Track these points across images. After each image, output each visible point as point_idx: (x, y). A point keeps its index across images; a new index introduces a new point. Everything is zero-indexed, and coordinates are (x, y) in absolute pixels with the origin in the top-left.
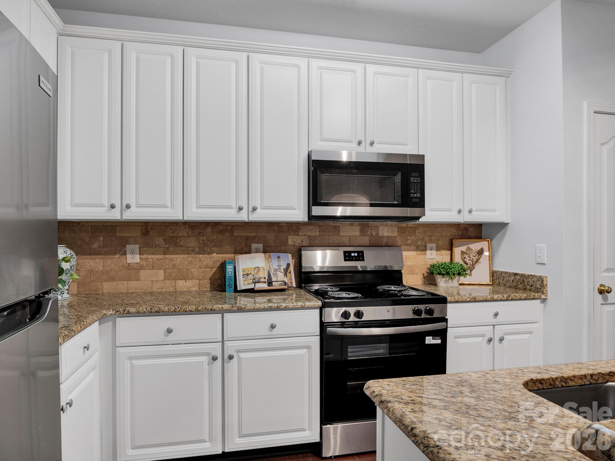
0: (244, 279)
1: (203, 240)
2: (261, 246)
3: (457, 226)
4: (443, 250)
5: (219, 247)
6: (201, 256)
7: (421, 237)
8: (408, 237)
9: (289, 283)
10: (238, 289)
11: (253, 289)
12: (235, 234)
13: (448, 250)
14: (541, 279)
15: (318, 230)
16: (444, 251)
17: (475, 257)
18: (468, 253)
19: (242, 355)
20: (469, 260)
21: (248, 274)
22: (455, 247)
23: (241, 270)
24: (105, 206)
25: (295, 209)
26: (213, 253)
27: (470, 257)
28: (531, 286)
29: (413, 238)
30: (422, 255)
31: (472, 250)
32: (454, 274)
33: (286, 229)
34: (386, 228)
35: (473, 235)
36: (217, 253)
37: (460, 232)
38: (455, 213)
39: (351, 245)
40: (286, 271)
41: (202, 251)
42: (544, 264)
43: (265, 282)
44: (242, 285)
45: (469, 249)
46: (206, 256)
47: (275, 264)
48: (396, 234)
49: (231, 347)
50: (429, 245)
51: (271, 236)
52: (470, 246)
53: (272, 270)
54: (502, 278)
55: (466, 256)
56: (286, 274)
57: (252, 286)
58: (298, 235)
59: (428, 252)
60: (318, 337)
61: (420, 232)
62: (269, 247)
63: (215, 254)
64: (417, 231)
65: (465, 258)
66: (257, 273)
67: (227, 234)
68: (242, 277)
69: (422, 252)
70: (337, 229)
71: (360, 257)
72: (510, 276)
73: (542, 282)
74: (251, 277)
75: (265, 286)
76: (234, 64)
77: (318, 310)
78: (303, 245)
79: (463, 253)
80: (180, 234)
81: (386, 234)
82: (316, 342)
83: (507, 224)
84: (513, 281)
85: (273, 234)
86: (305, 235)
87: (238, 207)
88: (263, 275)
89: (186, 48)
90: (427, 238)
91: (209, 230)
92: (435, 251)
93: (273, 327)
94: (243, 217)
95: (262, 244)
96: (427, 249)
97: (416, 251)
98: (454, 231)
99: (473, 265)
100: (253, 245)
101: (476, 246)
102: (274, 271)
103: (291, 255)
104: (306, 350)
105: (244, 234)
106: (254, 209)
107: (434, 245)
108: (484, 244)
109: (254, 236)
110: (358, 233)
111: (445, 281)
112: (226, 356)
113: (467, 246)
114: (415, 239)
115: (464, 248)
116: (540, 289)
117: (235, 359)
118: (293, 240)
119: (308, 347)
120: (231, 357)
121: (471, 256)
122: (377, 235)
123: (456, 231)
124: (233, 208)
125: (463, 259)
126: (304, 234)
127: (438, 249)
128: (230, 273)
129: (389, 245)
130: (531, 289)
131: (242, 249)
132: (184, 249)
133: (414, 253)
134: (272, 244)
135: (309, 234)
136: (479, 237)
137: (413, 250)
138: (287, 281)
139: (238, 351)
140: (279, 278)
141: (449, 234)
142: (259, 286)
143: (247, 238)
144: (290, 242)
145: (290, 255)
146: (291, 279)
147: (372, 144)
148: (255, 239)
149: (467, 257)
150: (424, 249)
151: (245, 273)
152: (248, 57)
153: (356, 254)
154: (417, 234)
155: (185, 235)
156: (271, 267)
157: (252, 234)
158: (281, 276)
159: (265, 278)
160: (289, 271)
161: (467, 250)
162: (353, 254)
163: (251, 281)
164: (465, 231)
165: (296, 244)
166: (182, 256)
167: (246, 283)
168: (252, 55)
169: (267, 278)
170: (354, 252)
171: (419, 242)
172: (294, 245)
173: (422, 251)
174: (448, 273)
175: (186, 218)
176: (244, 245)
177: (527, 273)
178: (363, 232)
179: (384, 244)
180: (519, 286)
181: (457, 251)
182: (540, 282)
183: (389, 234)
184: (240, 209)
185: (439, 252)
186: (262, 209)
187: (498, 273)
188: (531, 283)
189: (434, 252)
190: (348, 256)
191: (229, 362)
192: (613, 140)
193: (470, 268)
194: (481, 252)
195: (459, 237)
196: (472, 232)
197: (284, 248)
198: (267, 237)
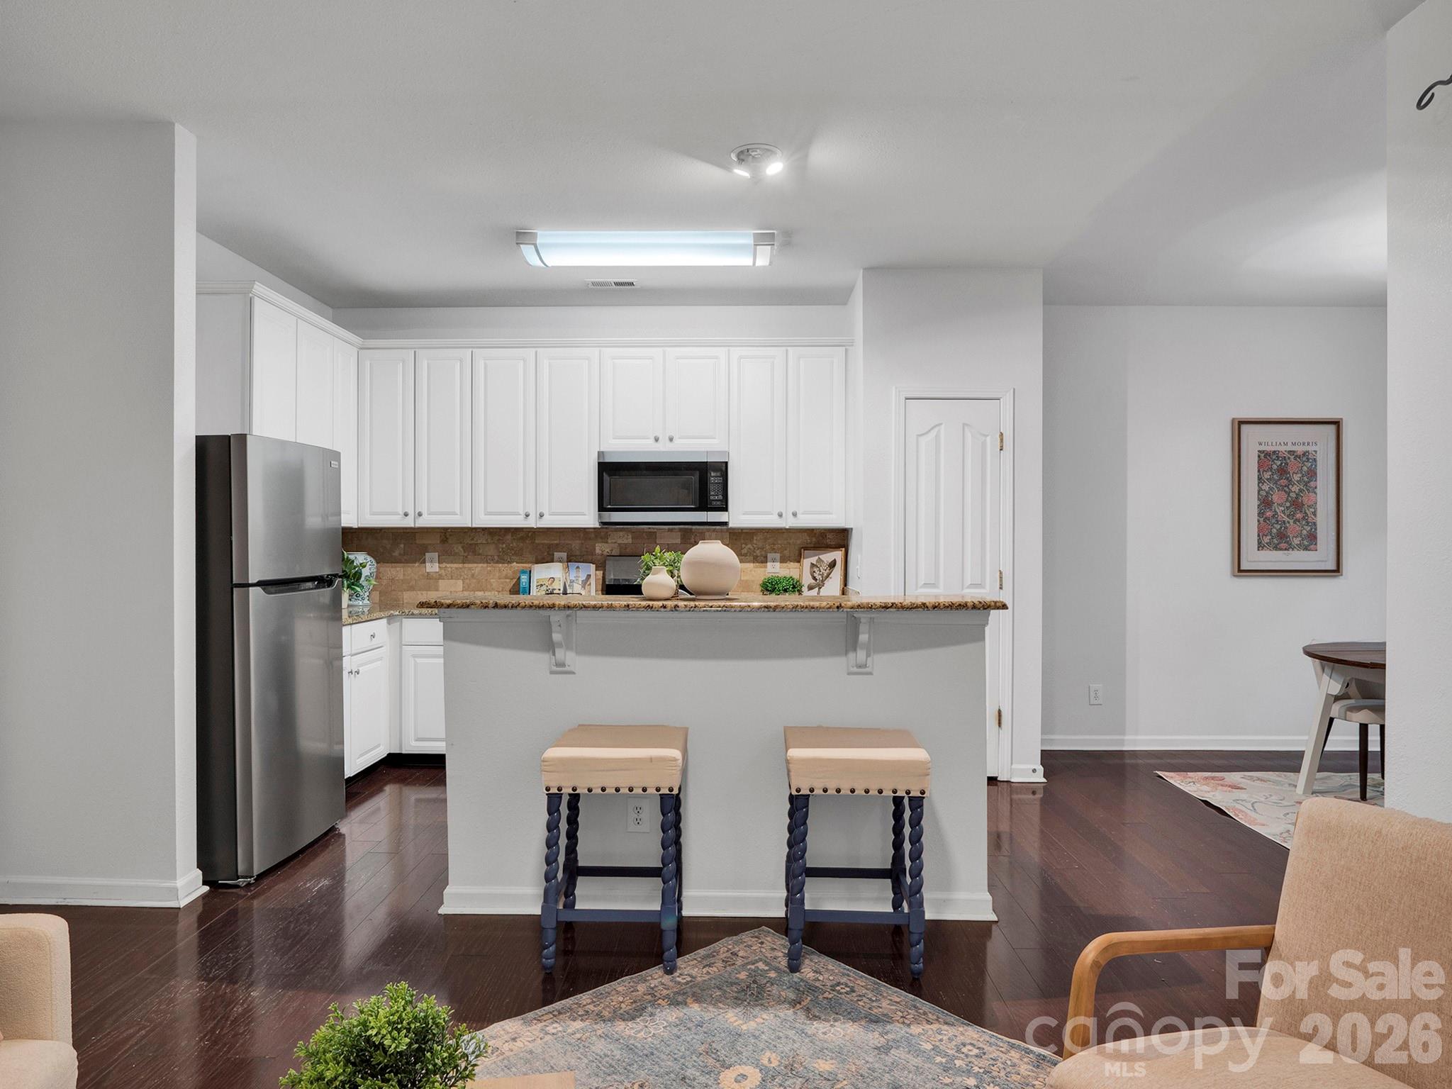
0: (538, 590)
1: (502, 549)
2: (564, 555)
3: (811, 532)
4: (791, 561)
5: (518, 555)
6: (500, 565)
7: (760, 545)
8: (743, 546)
12: (537, 541)
13: (797, 562)
15: (630, 536)
16: (792, 563)
17: (825, 570)
18: (819, 566)
20: (818, 574)
21: (542, 585)
22: (804, 558)
23: (535, 580)
24: (399, 514)
25: (585, 515)
26: (513, 562)
27: (820, 572)
29: (749, 546)
30: (761, 567)
31: (823, 561)
33: (593, 536)
35: (832, 543)
36: (517, 563)
37: (814, 539)
38: (775, 517)
40: (585, 583)
41: (501, 560)
43: (559, 594)
45: (820, 560)
46: (506, 565)
47: (573, 575)
50: (770, 556)
51: (576, 544)
52: (821, 557)
53: (569, 581)
55: (815, 569)
56: (584, 587)
58: (607, 542)
59: (769, 564)
61: (758, 538)
62: (571, 556)
63: (515, 563)
64: (755, 538)
65: (814, 572)
66: (552, 584)
67: (527, 542)
68: (535, 588)
69: (761, 565)
70: (653, 535)
74: (544, 588)
76: (522, 362)
78: (613, 554)
79: (813, 565)
80: (479, 542)
83: (851, 529)
85: (578, 541)
86: (615, 542)
87: (524, 513)
88: (558, 586)
89: (474, 350)
90: (768, 547)
91: (509, 537)
92: (779, 563)
94: (531, 523)
95: (566, 554)
96: (768, 560)
97: (754, 562)
98: (806, 537)
99: (823, 581)
100: (555, 553)
101: (828, 557)
102: (571, 582)
103: (594, 565)
105: (546, 542)
106: (542, 515)
107: (778, 556)
108: (838, 555)
109: (557, 544)
113: (817, 557)
114: (752, 547)
115: (814, 560)
118: (600, 548)
121: (822, 570)
123: (808, 538)
124: (520, 514)
125: (812, 573)
126: (614, 541)
127: (783, 560)
128: (524, 584)
131: (544, 559)
132: (483, 557)
133: (751, 565)
134: (578, 553)
135: (620, 541)
136: (837, 547)
137: (749, 562)
138: (584, 594)
140: (576, 590)
141: (799, 542)
143: (550, 546)
144: (598, 551)
146: (590, 591)
147: (671, 440)
148: (557, 548)
149: (816, 571)
150: (764, 560)
151: (539, 583)
152: (536, 352)
154: (755, 541)
155: (484, 542)
156: (568, 578)
157: (556, 542)
158: (577, 588)
159: (559, 590)
160: (588, 583)
161: (817, 561)
163: (544, 592)
164: (821, 538)
165: (604, 553)
166: (480, 565)
167: (540, 596)
168: (541, 351)
169: (562, 589)
171: (758, 552)
172: (600, 555)
173: (762, 563)
174: (783, 590)
175: (474, 526)
176: (546, 554)
178: (685, 539)
181: (807, 563)
184: (527, 515)
185: (785, 565)
186: (549, 515)
189: (778, 565)
192: (936, 429)
193: (819, 585)
194: (833, 565)
195: (812, 546)
196: (830, 539)
197: (590, 557)
198: (571, 545)
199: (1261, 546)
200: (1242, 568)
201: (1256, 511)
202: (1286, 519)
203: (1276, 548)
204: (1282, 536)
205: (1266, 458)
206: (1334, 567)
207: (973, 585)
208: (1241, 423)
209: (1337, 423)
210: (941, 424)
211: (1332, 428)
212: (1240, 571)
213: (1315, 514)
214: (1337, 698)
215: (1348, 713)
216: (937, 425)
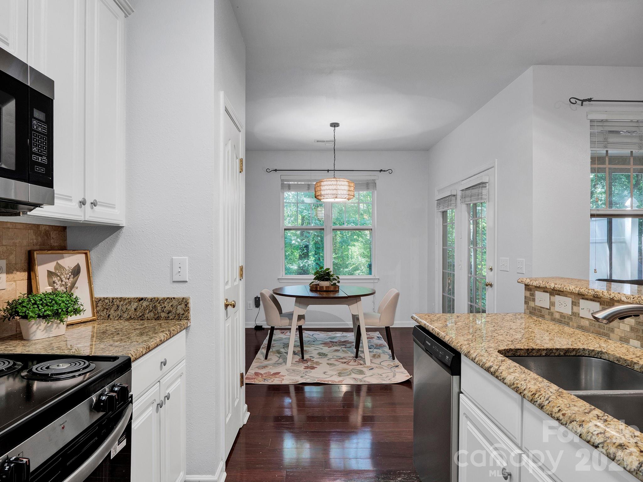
3: (37, 227)
4: (17, 271)
13: (25, 271)
14: (185, 302)
16: (19, 273)
17: (68, 279)
18: (59, 274)
20: (62, 285)
22: (37, 265)
27: (62, 281)
28: (168, 313)
31: (63, 268)
35: (56, 244)
37: (40, 240)
42: (186, 282)
45: (59, 267)
52: (58, 261)
54: (115, 307)
55: (55, 279)
65: (54, 282)
72: (130, 303)
73: (186, 305)
84: (135, 309)
92: (6, 274)
98: (31, 235)
101: (68, 262)
107: (3, 263)
108: (78, 259)
111: (45, 328)
113: (56, 262)
115: (51, 266)
116: (183, 314)
121: (64, 279)
125: (52, 284)
127: (9, 270)
130: (168, 317)
136: (62, 248)
141: (25, 242)
149: (57, 281)
161: (56, 268)
164: (46, 238)
177: (161, 295)
180: (146, 316)
181: (41, 271)
182: (183, 306)
185: (11, 276)
187: (106, 301)
188: (168, 308)
189: (4, 276)
192: (229, 143)
194: (76, 271)
195: (39, 247)
196: (54, 239)
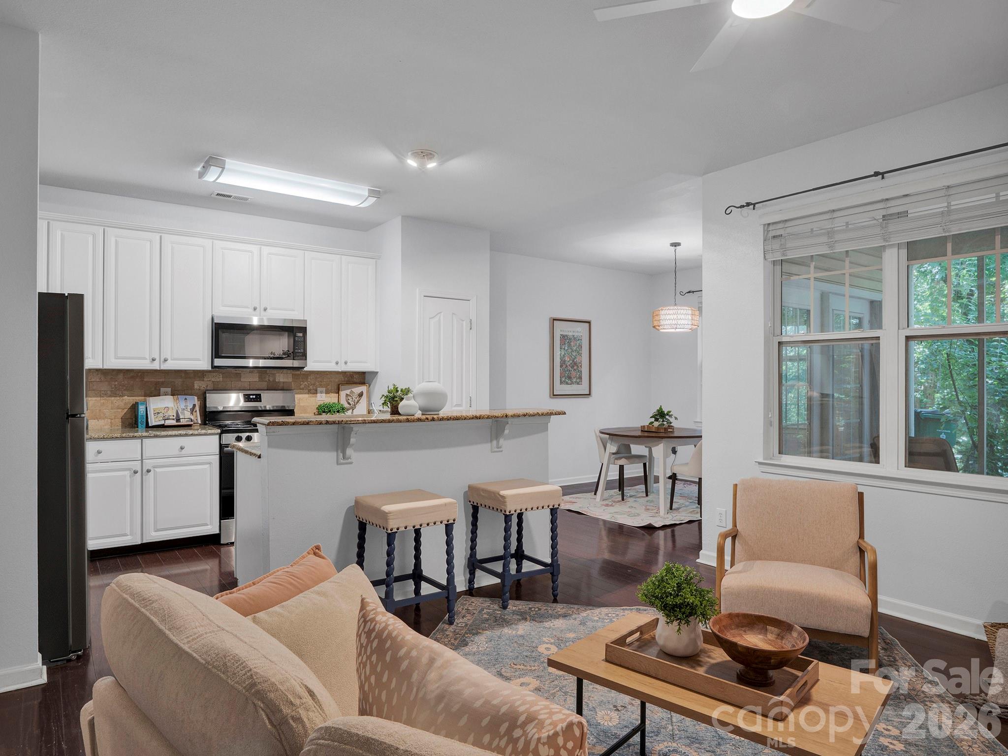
0: (155, 417)
1: (115, 385)
2: (169, 390)
3: (344, 373)
5: (130, 390)
6: (113, 398)
7: (313, 382)
8: (302, 383)
9: (195, 420)
10: (150, 425)
11: (164, 424)
12: (145, 380)
13: (336, 393)
15: (221, 376)
16: (333, 394)
17: (356, 398)
18: (351, 396)
19: (158, 470)
20: (352, 401)
21: (158, 413)
22: (341, 391)
23: (152, 410)
25: (200, 360)
26: (125, 396)
27: (352, 399)
29: (306, 383)
30: (313, 397)
31: (354, 393)
32: (334, 412)
33: (192, 375)
34: (282, 375)
35: (356, 381)
36: (128, 397)
37: (346, 379)
38: (334, 364)
39: (251, 389)
40: (192, 410)
41: (114, 394)
43: (174, 419)
44: (153, 422)
45: (352, 392)
46: (118, 398)
47: (182, 405)
48: (290, 380)
49: (148, 464)
50: (319, 389)
51: (178, 382)
52: (352, 390)
53: (180, 410)
55: (349, 398)
56: (192, 413)
57: (162, 422)
58: (203, 381)
59: (318, 395)
60: (218, 456)
61: (311, 378)
62: (176, 391)
63: (126, 397)
64: (309, 377)
66: (167, 412)
67: (137, 380)
68: (153, 415)
69: (313, 395)
70: (238, 376)
71: (258, 398)
74: (161, 415)
75: (174, 423)
76: (149, 242)
77: (218, 436)
78: (208, 389)
79: (347, 395)
80: (93, 380)
81: (282, 380)
82: (217, 458)
83: (377, 372)
85: (180, 380)
86: (210, 381)
87: (151, 358)
88: (172, 413)
90: (317, 384)
91: (121, 376)
92: (325, 394)
93: (182, 448)
94: (156, 366)
95: (170, 389)
96: (318, 392)
97: (308, 394)
98: (341, 377)
99: (355, 405)
100: (161, 389)
101: (358, 390)
102: (182, 410)
104: (208, 466)
105: (153, 380)
106: (166, 360)
107: (324, 389)
108: (363, 388)
109: (163, 382)
110: (257, 379)
112: (145, 471)
113: (350, 390)
115: (348, 392)
117: (151, 473)
118: (198, 385)
119: (210, 463)
120: (149, 471)
121: (354, 398)
122: (274, 380)
123: (343, 378)
124: (146, 359)
125: (347, 400)
126: (208, 379)
127: (327, 392)
128: (142, 412)
129: (285, 389)
131: (151, 393)
132: (96, 392)
133: (307, 396)
134: (180, 388)
135: (213, 380)
136: (363, 383)
137: (304, 394)
138: (193, 419)
139: (154, 467)
140: (186, 417)
141: (337, 380)
142: (168, 423)
143: (157, 384)
144: (196, 386)
145: (196, 398)
146: (197, 417)
147: (265, 310)
148: (163, 384)
150: (315, 392)
151: (155, 412)
152: (161, 237)
153: (254, 397)
154: (309, 380)
155: (98, 380)
156: (179, 407)
157: (161, 380)
158: (188, 414)
159: (174, 416)
160: (195, 410)
161: (350, 393)
162: (251, 397)
163: (161, 418)
164: (350, 378)
165: (202, 388)
166: (94, 399)
167: (157, 420)
168: (165, 236)
169: (175, 416)
170: (253, 395)
171: (311, 387)
172: (199, 389)
173: (314, 394)
174: (330, 411)
175: (105, 367)
176: (153, 389)
178: (261, 378)
179: (280, 388)
181: (343, 394)
183: (285, 380)
184: (154, 360)
185: (328, 395)
186: (172, 360)
190: (247, 398)
191: (147, 475)
192: (439, 315)
193: (352, 408)
194: (361, 395)
195: (345, 383)
196: (356, 378)
197: (190, 391)
198: (175, 383)
199: (561, 383)
200: (554, 394)
201: (559, 364)
202: (571, 369)
203: (567, 384)
204: (570, 378)
205: (564, 338)
206: (588, 393)
207: (457, 405)
208: (554, 320)
209: (589, 322)
210: (441, 312)
211: (587, 325)
212: (554, 395)
213: (581, 366)
214: (613, 454)
215: (616, 461)
216: (439, 313)
